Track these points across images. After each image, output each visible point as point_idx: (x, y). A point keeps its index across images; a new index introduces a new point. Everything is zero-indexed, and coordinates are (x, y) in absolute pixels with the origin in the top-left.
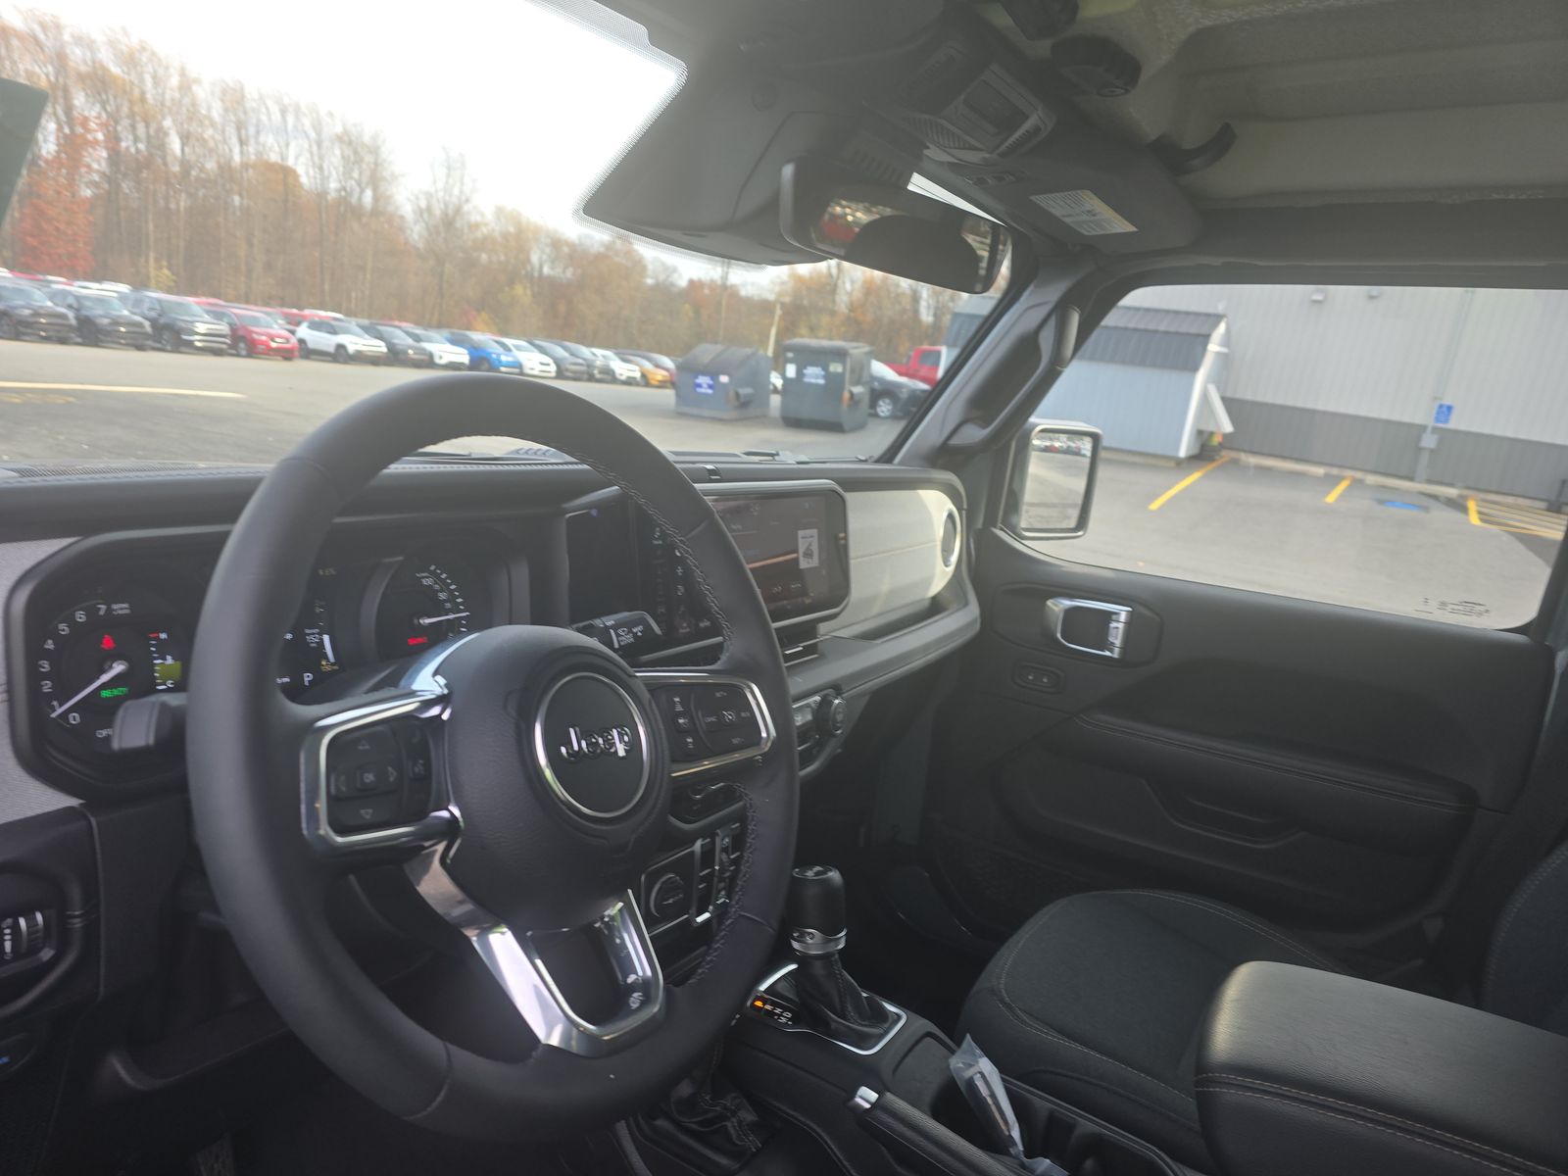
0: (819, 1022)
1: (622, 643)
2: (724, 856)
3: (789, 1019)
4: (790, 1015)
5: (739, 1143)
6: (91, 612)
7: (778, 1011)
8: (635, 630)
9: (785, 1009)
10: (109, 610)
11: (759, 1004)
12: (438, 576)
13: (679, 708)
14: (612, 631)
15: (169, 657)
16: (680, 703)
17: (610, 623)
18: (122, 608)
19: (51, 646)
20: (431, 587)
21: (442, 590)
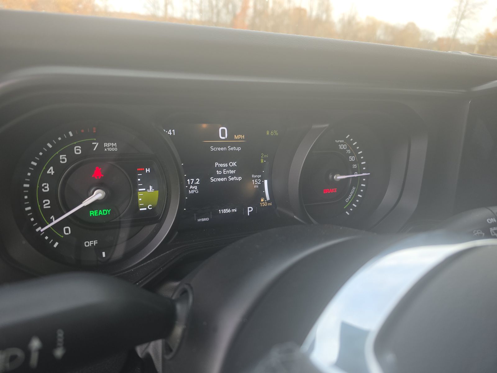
6: (87, 147)
10: (101, 147)
12: (351, 143)
15: (151, 187)
18: (111, 147)
19: (53, 172)
20: (344, 151)
21: (352, 154)
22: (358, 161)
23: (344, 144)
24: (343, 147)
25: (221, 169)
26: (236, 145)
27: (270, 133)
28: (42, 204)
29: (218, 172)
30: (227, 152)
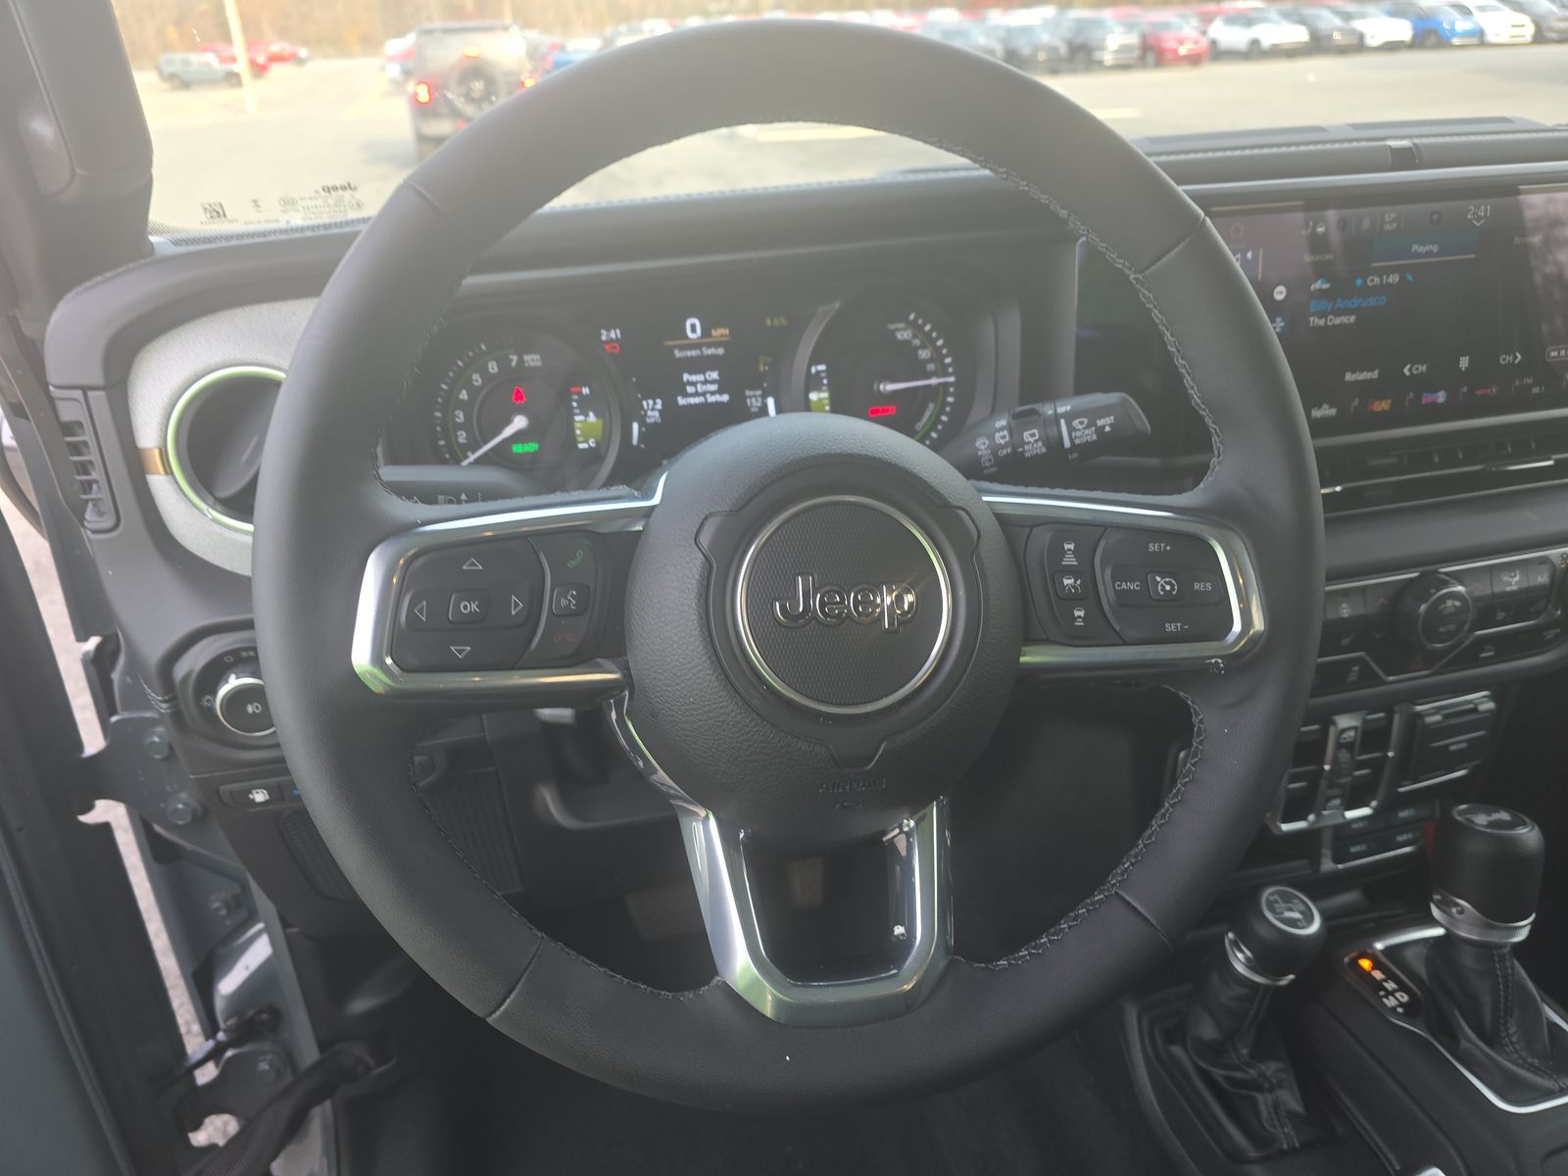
0: (1446, 1032)
1: (1077, 442)
2: (1344, 755)
3: (1401, 1005)
4: (1405, 998)
5: (1267, 1126)
6: (504, 363)
7: (1390, 985)
8: (1100, 423)
9: (1403, 987)
10: (521, 361)
11: (1365, 964)
12: (921, 328)
13: (1070, 560)
14: (1063, 422)
15: (591, 414)
16: (1074, 552)
17: (1062, 409)
18: (533, 360)
19: (466, 397)
20: (907, 343)
21: (923, 346)
22: (938, 357)
23: (905, 329)
24: (904, 335)
25: (694, 384)
26: (716, 345)
27: (772, 322)
28: (457, 437)
29: (690, 389)
30: (702, 357)
